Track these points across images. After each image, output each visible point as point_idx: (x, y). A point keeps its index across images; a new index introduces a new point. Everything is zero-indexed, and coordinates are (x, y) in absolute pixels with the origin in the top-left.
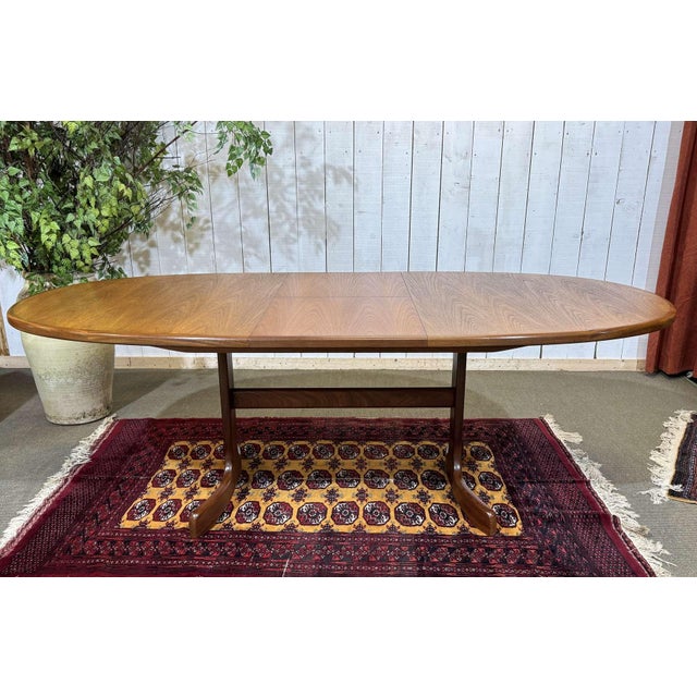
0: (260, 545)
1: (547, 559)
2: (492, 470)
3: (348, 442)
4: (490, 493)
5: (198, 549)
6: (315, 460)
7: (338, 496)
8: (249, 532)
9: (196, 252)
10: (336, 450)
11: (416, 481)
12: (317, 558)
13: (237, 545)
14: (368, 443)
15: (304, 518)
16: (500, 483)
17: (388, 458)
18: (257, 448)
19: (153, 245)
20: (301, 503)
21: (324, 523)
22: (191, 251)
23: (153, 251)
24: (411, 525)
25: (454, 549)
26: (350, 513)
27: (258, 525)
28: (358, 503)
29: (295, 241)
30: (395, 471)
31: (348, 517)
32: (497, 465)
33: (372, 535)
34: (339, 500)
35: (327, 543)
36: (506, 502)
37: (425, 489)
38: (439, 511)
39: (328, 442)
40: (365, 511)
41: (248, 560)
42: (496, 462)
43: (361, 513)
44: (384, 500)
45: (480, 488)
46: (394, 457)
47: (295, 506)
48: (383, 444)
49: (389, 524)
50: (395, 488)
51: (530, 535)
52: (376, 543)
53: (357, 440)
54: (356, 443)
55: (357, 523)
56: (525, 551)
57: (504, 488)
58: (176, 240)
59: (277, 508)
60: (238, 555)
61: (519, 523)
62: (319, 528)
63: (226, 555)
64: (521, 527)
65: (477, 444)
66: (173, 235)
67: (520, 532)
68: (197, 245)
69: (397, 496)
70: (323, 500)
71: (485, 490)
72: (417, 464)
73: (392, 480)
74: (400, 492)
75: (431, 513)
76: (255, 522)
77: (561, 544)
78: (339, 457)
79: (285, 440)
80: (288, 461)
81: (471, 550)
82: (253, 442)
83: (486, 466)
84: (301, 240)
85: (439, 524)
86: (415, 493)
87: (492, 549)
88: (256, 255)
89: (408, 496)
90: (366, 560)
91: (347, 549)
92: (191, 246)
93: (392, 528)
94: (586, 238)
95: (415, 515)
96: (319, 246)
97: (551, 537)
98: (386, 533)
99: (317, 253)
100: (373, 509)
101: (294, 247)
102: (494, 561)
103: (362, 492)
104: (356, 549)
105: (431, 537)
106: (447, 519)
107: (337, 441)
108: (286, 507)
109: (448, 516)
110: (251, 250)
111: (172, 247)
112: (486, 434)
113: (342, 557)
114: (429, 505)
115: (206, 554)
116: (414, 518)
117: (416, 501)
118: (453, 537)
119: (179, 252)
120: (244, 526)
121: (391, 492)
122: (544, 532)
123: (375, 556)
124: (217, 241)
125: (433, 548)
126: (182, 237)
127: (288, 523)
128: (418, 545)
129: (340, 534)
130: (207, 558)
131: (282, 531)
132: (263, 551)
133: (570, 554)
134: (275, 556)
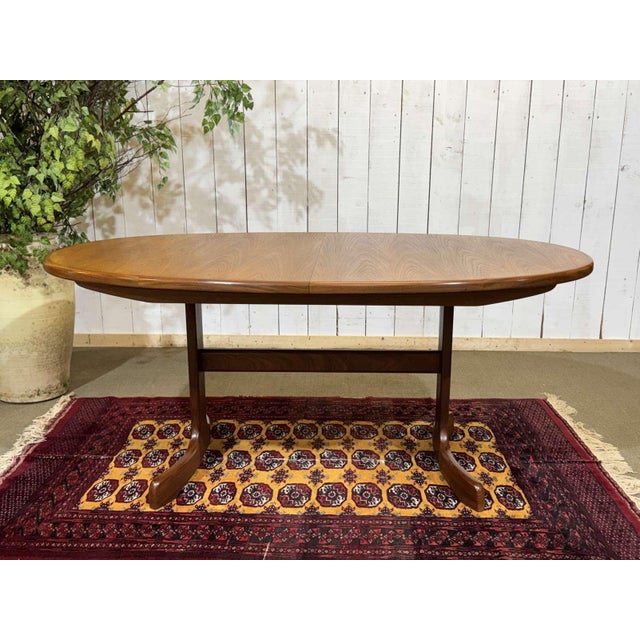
0: (237, 528)
1: (559, 543)
2: (493, 451)
3: (332, 422)
4: (492, 475)
5: (166, 531)
6: (296, 440)
7: (323, 476)
8: (224, 514)
9: (165, 219)
10: (320, 430)
11: (410, 462)
12: (302, 541)
13: (211, 527)
14: (355, 423)
15: (285, 500)
16: (503, 463)
17: (377, 438)
18: (232, 427)
19: (118, 211)
20: (282, 484)
21: (308, 505)
22: (160, 218)
23: (119, 218)
24: (405, 508)
25: (455, 532)
26: (337, 495)
27: (235, 507)
28: (346, 484)
29: (274, 208)
30: (386, 451)
31: (335, 499)
32: (499, 446)
33: (363, 518)
34: (325, 481)
35: (312, 526)
36: (511, 484)
37: (420, 470)
38: (437, 493)
39: (310, 422)
40: (354, 493)
41: (223, 544)
42: (497, 442)
43: (350, 494)
44: (375, 481)
45: (480, 469)
46: (384, 437)
47: (276, 488)
48: (371, 424)
49: (382, 506)
50: (386, 469)
51: (540, 518)
52: (368, 526)
53: (343, 420)
54: (342, 423)
55: (345, 505)
56: (534, 534)
57: (508, 469)
58: (145, 206)
59: (255, 490)
60: (212, 538)
61: (527, 507)
62: (303, 510)
63: (198, 538)
64: (529, 509)
65: (475, 424)
66: (141, 201)
67: (528, 515)
68: (167, 212)
69: (389, 478)
70: (306, 481)
71: (486, 471)
72: (410, 445)
73: (383, 461)
74: (392, 473)
75: (428, 495)
76: (231, 504)
77: (575, 528)
78: (323, 437)
79: (262, 419)
80: (267, 441)
81: (474, 533)
82: (227, 421)
83: (487, 446)
84: (280, 206)
85: (437, 506)
86: (409, 473)
87: (498, 533)
88: (231, 223)
89: (401, 477)
90: (357, 544)
91: (336, 532)
92: (161, 212)
93: (385, 510)
94: (589, 207)
95: (410, 497)
96: (299, 214)
97: (563, 520)
98: (379, 515)
99: (297, 221)
100: (363, 491)
101: (273, 214)
102: (499, 544)
103: (349, 473)
104: (345, 531)
105: (428, 520)
106: (446, 501)
107: (321, 421)
108: (265, 488)
109: (447, 498)
110: (227, 217)
111: (140, 213)
112: (485, 414)
113: (329, 540)
114: (425, 486)
115: (176, 537)
116: (409, 500)
117: (411, 482)
118: (454, 520)
119: (148, 219)
120: (220, 508)
121: (382, 473)
122: (556, 515)
123: (367, 540)
124: (189, 207)
125: (432, 531)
126: (150, 202)
127: (268, 505)
128: (415, 527)
129: (326, 517)
130: (177, 541)
131: (262, 514)
132: (240, 534)
133: (584, 538)
134: (253, 539)
